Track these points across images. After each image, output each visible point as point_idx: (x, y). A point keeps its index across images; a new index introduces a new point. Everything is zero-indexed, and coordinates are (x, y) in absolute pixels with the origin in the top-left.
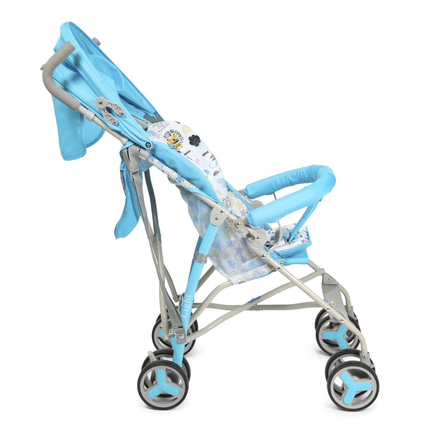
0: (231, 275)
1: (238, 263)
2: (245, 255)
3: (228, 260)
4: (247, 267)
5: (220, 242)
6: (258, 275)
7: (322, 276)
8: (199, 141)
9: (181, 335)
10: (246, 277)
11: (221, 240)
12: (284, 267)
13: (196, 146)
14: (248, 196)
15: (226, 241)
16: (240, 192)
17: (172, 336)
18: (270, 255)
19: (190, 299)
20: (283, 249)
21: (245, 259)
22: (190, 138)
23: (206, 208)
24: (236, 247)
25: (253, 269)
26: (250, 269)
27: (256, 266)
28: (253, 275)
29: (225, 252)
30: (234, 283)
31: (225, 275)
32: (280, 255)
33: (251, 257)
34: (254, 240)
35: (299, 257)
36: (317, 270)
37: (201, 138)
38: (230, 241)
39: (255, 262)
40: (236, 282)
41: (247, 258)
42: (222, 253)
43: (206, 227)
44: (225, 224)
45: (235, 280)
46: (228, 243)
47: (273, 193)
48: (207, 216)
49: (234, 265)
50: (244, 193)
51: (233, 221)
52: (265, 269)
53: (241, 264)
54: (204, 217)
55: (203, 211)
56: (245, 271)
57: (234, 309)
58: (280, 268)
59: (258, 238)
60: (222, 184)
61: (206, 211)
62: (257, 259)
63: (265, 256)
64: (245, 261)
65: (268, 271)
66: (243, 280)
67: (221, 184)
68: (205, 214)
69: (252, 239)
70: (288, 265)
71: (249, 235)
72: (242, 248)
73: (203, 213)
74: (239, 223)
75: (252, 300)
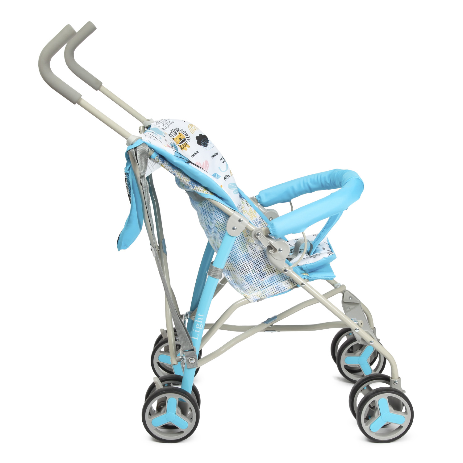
0: (248, 291)
1: (257, 278)
2: (264, 269)
3: (245, 274)
4: (266, 283)
5: (237, 254)
6: (278, 292)
7: (342, 293)
8: (208, 142)
9: (191, 358)
10: (265, 293)
11: (237, 253)
12: (308, 282)
13: (205, 146)
14: (261, 203)
15: (244, 254)
16: (252, 198)
17: (181, 360)
18: (292, 269)
19: (202, 319)
20: (307, 262)
21: (265, 274)
22: (197, 138)
23: (222, 216)
24: (254, 260)
25: (273, 285)
26: (269, 285)
27: (277, 282)
28: (273, 291)
29: (242, 266)
30: (252, 301)
31: (241, 291)
32: (304, 269)
33: (271, 271)
34: (276, 253)
35: (323, 272)
36: (337, 287)
37: (209, 138)
38: (247, 254)
39: (275, 278)
40: (253, 299)
41: (266, 272)
42: (238, 267)
43: (222, 238)
44: (243, 235)
45: (252, 297)
46: (246, 256)
47: (289, 200)
48: (222, 225)
49: (252, 280)
50: (257, 200)
51: (252, 231)
52: (285, 285)
53: (260, 280)
54: (219, 226)
55: (218, 219)
56: (264, 287)
57: (247, 330)
58: (304, 283)
59: (280, 251)
60: (234, 190)
61: (222, 219)
62: (277, 274)
63: (287, 270)
64: (264, 276)
65: (290, 287)
66: (262, 297)
67: (232, 189)
68: (220, 223)
69: (273, 251)
70: (312, 280)
71: (270, 247)
72: (261, 262)
73: (218, 222)
74: (260, 234)
75: (268, 320)
